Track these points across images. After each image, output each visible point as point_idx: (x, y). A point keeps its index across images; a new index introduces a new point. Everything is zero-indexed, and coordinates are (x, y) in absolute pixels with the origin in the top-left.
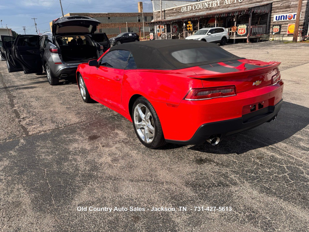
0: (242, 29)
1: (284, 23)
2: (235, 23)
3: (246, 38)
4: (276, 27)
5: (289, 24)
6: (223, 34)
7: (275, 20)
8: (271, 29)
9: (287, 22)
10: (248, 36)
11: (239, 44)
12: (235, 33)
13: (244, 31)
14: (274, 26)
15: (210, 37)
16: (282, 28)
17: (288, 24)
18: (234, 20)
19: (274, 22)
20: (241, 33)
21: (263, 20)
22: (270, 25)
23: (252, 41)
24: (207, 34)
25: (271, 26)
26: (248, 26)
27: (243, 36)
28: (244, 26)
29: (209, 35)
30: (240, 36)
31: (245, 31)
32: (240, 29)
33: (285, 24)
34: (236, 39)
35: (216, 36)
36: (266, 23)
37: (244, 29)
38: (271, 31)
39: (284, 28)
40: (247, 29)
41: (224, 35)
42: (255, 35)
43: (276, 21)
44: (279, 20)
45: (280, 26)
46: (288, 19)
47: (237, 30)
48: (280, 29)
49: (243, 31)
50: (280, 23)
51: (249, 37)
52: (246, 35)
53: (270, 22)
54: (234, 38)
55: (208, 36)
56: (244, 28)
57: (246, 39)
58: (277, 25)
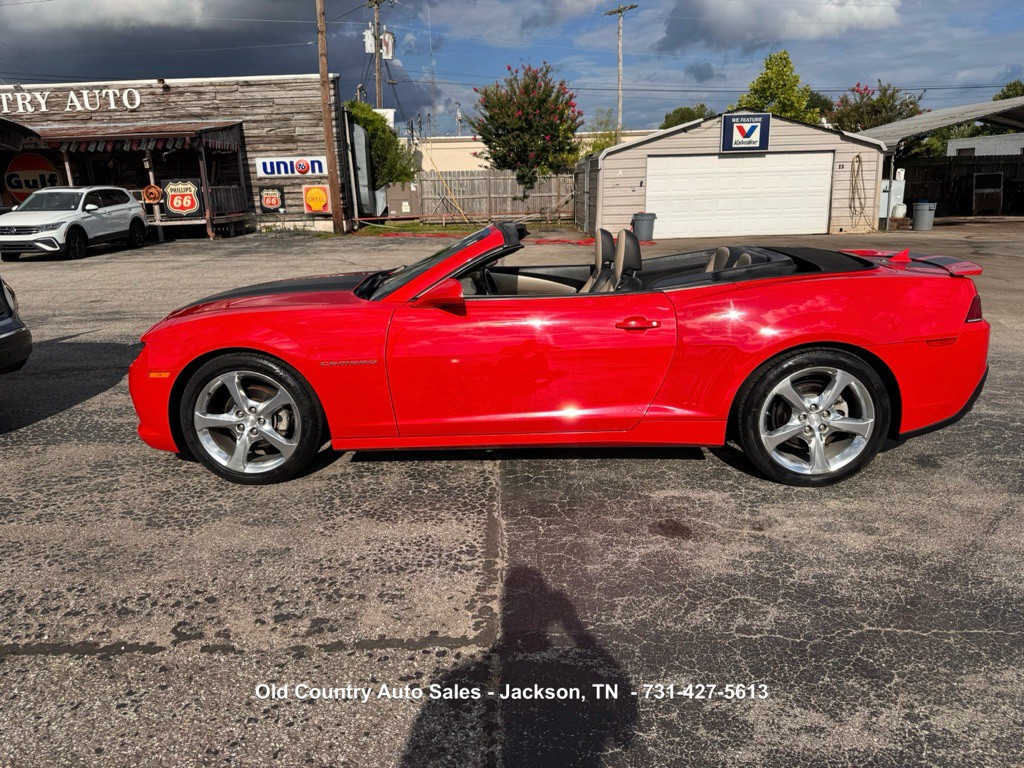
0: (183, 196)
1: (289, 182)
2: (151, 174)
3: (203, 222)
4: (271, 192)
5: (304, 187)
6: (130, 209)
7: (261, 173)
8: (257, 198)
9: (297, 181)
10: (207, 216)
11: (180, 243)
12: (156, 208)
13: (189, 202)
14: (262, 189)
15: (94, 218)
16: (286, 196)
17: (300, 185)
18: (147, 165)
19: (260, 179)
20: (182, 207)
21: (224, 171)
22: (249, 187)
23: (223, 232)
24: (84, 209)
25: (256, 190)
26: (199, 186)
27: (190, 216)
28: (189, 186)
29: (89, 211)
30: (180, 217)
31: (192, 200)
32: (173, 197)
33: (293, 185)
34: (164, 227)
35: (113, 214)
36: (235, 179)
37: (191, 195)
38: (257, 204)
39: (291, 196)
40: (200, 195)
41: (133, 212)
42: (223, 214)
43: (264, 175)
44: (273, 172)
45: (280, 189)
46: (297, 173)
47: (164, 196)
48: (282, 198)
49: (187, 202)
50: (277, 182)
51: (212, 220)
52: (200, 214)
53: (248, 178)
54: (158, 221)
55: (86, 214)
56: (188, 192)
57: (205, 225)
58: (273, 187)
